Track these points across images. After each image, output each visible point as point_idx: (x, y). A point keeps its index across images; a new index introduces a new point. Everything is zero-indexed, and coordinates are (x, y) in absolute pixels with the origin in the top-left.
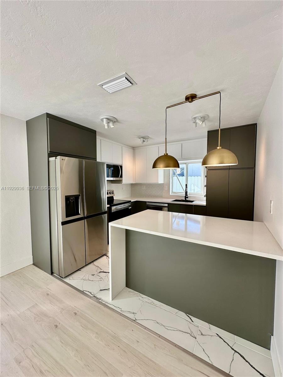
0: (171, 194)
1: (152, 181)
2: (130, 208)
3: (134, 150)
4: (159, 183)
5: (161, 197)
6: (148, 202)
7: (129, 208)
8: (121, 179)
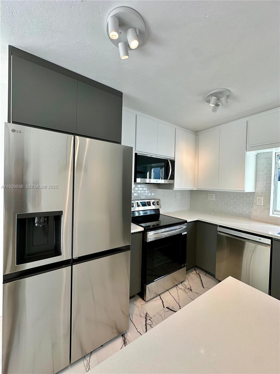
0: (271, 214)
1: (231, 186)
2: (185, 233)
3: (196, 135)
4: (246, 191)
5: (248, 217)
6: (220, 226)
7: (183, 234)
8: (171, 181)
